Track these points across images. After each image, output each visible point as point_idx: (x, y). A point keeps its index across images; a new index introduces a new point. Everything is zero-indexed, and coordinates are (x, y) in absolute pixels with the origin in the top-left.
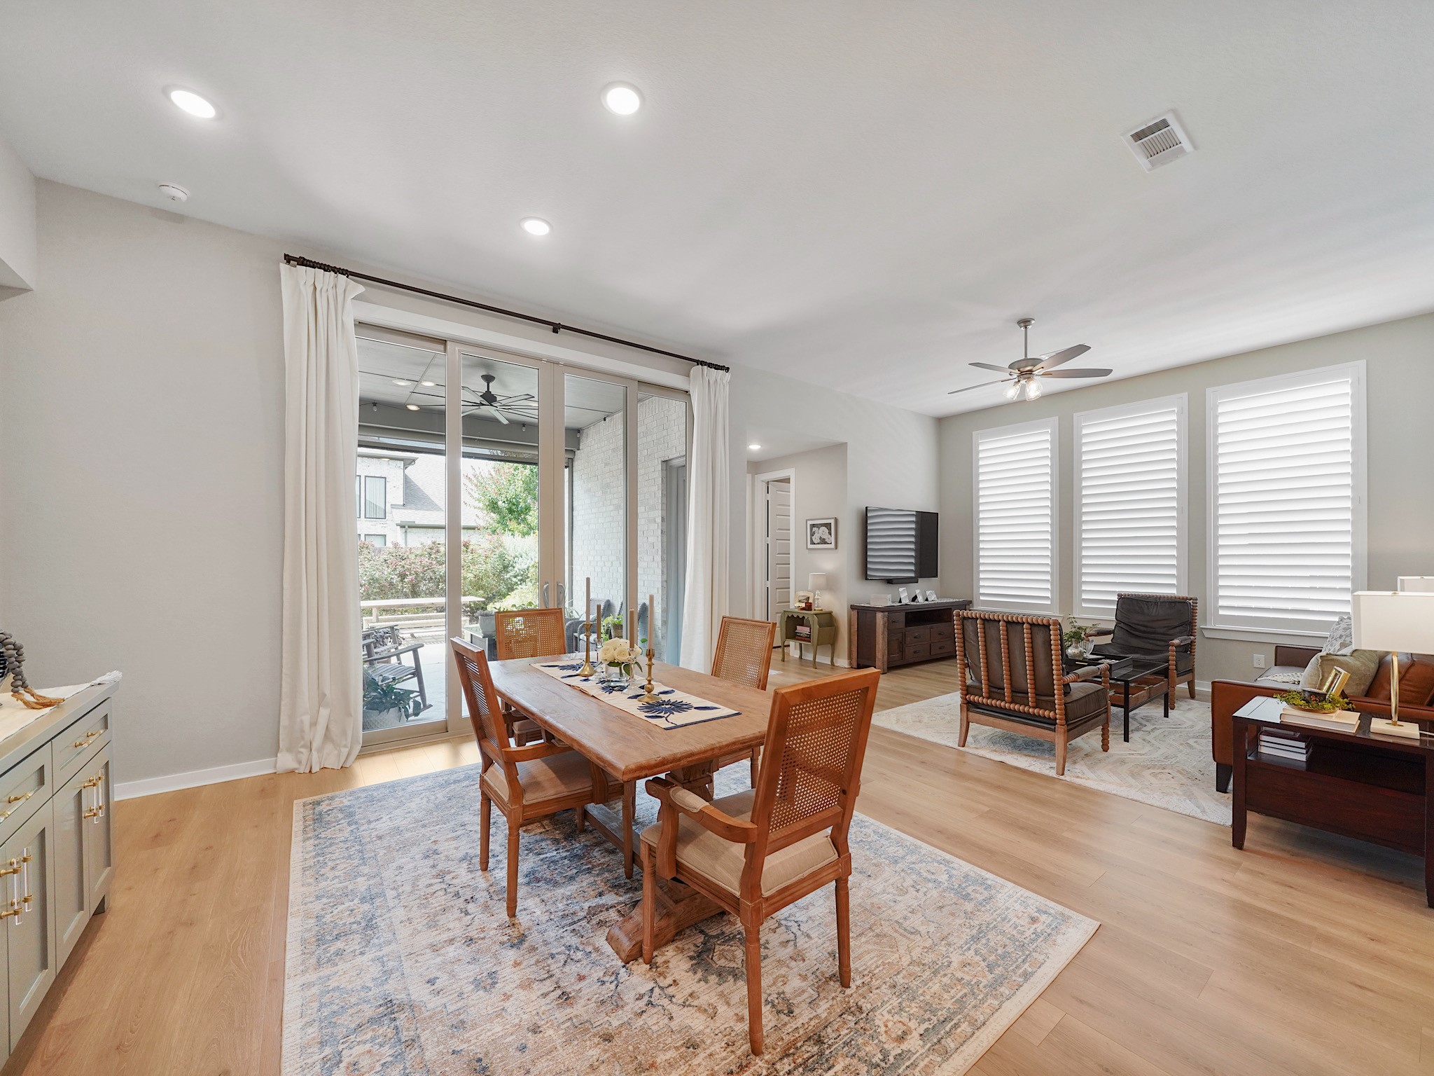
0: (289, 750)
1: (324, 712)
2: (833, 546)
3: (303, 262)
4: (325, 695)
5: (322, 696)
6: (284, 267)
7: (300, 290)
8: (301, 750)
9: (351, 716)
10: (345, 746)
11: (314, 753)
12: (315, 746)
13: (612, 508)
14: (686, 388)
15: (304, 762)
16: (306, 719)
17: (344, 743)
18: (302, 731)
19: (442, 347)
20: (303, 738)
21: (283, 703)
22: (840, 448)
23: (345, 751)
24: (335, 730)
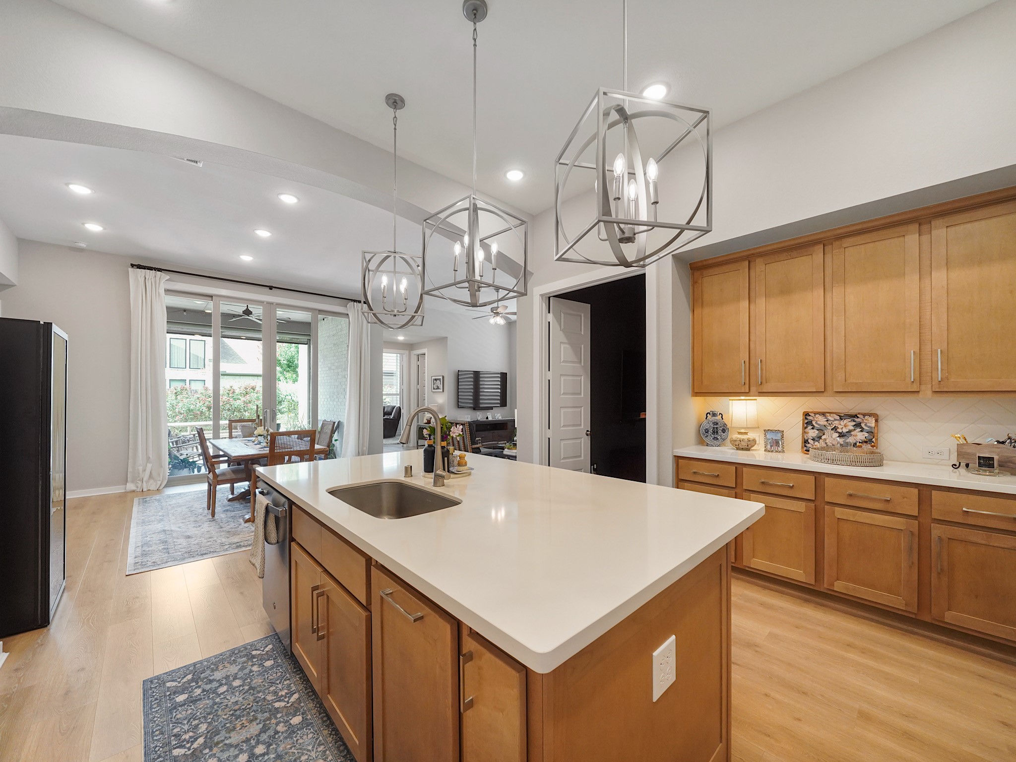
0: (132, 482)
1: (149, 466)
2: (441, 390)
3: (140, 267)
4: (150, 458)
5: (148, 459)
6: (131, 270)
7: (138, 280)
8: (138, 482)
9: (162, 467)
10: (159, 480)
11: (144, 483)
12: (144, 480)
13: (327, 369)
14: (346, 312)
15: (139, 487)
16: (141, 468)
17: (158, 479)
18: (139, 473)
19: (210, 299)
20: (139, 476)
21: (129, 461)
22: (444, 339)
23: (159, 483)
24: (154, 474)
